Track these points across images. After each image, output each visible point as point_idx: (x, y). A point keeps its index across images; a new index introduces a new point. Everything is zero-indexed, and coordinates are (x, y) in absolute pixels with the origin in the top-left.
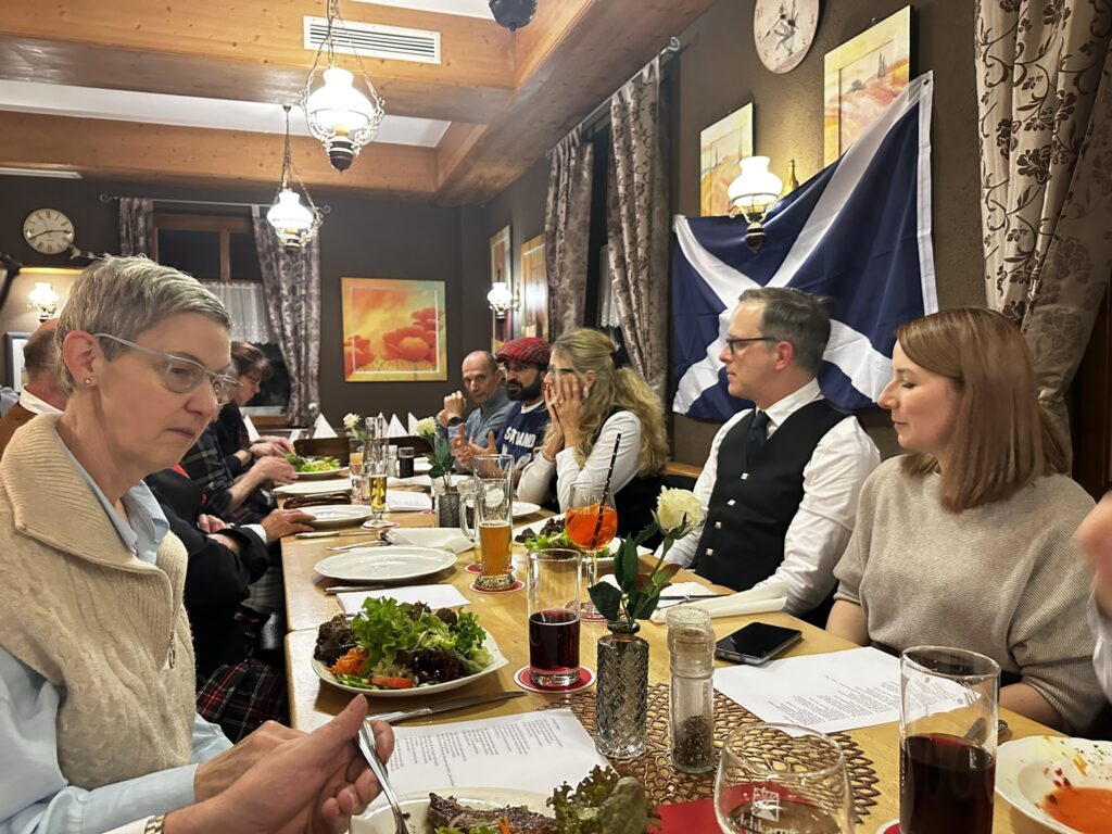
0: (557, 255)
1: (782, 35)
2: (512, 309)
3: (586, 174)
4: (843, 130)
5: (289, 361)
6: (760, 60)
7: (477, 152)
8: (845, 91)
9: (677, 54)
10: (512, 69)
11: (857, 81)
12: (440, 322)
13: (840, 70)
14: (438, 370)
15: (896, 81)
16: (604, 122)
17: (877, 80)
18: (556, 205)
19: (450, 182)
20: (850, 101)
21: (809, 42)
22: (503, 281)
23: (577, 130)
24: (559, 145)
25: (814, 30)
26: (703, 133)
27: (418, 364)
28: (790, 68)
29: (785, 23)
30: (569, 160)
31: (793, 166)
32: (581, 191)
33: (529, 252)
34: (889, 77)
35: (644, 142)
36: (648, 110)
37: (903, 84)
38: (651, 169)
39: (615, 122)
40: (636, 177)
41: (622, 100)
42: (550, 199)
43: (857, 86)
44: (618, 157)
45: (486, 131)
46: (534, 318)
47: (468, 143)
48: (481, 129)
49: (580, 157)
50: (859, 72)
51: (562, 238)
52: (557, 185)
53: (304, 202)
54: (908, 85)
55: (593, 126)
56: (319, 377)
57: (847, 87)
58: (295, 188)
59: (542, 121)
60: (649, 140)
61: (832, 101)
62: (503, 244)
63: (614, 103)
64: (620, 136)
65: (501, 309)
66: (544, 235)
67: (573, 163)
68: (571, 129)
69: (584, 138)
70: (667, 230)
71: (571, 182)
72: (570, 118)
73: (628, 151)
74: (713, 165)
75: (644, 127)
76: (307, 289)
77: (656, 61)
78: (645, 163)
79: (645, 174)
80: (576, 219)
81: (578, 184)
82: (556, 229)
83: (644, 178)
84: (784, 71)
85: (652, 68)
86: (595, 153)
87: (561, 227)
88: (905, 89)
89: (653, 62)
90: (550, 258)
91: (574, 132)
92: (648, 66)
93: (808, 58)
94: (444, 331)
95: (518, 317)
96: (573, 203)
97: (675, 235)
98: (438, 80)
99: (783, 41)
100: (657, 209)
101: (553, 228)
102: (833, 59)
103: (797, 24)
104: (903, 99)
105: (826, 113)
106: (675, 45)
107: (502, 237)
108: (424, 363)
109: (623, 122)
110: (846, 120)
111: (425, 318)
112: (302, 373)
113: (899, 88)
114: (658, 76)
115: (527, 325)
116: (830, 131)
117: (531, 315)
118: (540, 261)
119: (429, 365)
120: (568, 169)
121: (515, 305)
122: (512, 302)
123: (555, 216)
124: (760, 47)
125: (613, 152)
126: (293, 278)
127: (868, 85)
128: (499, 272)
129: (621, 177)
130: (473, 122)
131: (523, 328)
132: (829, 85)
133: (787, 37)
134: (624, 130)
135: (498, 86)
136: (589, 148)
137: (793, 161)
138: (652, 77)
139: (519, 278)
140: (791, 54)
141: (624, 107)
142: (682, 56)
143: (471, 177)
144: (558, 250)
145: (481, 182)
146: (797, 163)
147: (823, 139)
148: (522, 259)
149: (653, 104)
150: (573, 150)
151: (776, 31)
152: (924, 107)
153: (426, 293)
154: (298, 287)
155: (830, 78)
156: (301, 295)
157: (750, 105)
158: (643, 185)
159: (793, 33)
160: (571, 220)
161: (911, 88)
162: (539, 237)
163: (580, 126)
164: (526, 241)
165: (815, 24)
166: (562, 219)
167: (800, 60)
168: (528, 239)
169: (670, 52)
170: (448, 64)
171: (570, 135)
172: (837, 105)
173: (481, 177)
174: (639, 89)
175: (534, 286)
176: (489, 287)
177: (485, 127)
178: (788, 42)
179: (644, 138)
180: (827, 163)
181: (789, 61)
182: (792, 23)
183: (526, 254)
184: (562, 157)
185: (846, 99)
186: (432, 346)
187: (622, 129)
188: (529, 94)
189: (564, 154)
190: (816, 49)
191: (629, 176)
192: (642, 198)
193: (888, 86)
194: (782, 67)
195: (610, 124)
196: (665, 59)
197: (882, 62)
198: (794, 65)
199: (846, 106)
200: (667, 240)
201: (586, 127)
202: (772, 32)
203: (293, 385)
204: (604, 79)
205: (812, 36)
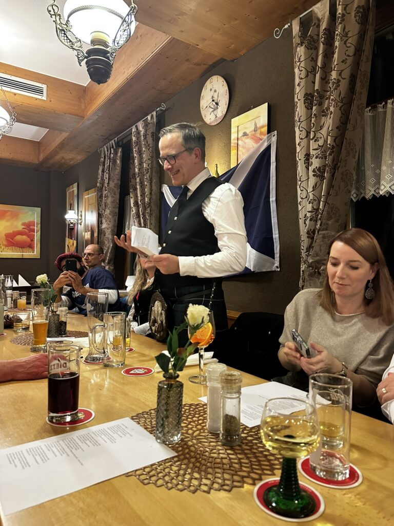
0: (103, 198)
1: (212, 108)
2: (78, 224)
3: (118, 162)
4: (239, 153)
6: (202, 118)
7: (62, 146)
8: (240, 136)
9: (164, 111)
10: (83, 108)
11: (245, 132)
12: (37, 228)
13: (238, 127)
14: (35, 253)
15: (261, 133)
16: (128, 138)
17: (253, 133)
18: (103, 175)
19: (46, 159)
20: (242, 140)
21: (224, 113)
22: (73, 210)
23: (114, 141)
24: (105, 147)
25: (227, 108)
27: (24, 250)
28: (216, 123)
29: (214, 103)
30: (110, 154)
31: (217, 167)
32: (116, 169)
33: (88, 196)
34: (258, 132)
35: (149, 149)
36: (150, 135)
37: (264, 135)
38: (152, 162)
39: (134, 139)
40: (145, 165)
41: (137, 129)
42: (100, 171)
43: (245, 134)
44: (135, 155)
45: (68, 136)
46: (90, 229)
47: (58, 141)
48: (65, 135)
49: (116, 153)
50: (246, 128)
51: (106, 190)
52: (104, 165)
54: (267, 136)
55: (123, 139)
57: (241, 134)
59: (97, 134)
60: (151, 149)
61: (234, 139)
62: (73, 191)
63: (133, 130)
64: (136, 146)
65: (72, 223)
66: (97, 188)
67: (112, 156)
68: (112, 140)
69: (118, 145)
70: (159, 190)
71: (111, 164)
72: (111, 135)
73: (140, 153)
75: (149, 143)
77: (154, 113)
78: (149, 159)
79: (149, 164)
80: (113, 182)
81: (115, 166)
82: (103, 186)
83: (148, 166)
84: (213, 124)
85: (152, 116)
86: (123, 152)
87: (106, 185)
88: (265, 137)
90: (99, 200)
91: (113, 141)
92: (150, 115)
93: (224, 120)
94: (39, 233)
95: (81, 228)
96: (112, 174)
97: (163, 193)
98: (44, 108)
99: (213, 111)
100: (154, 181)
101: (101, 185)
102: (235, 122)
103: (219, 104)
104: (264, 141)
105: (232, 145)
106: (164, 107)
107: (73, 188)
108: (27, 249)
109: (138, 139)
110: (240, 148)
111: (29, 226)
113: (263, 137)
114: (155, 120)
115: (86, 232)
116: (233, 152)
117: (88, 227)
118: (94, 201)
119: (30, 250)
120: (110, 159)
121: (80, 222)
122: (78, 220)
123: (102, 179)
124: (203, 113)
125: (132, 153)
127: (250, 134)
128: (71, 204)
129: (136, 164)
130: (61, 131)
131: (83, 233)
132: (233, 133)
133: (215, 110)
134: (138, 143)
135: (76, 115)
136: (120, 150)
137: (217, 165)
138: (152, 120)
139: (82, 209)
140: (216, 117)
141: (138, 132)
142: (166, 112)
143: (57, 158)
144: (104, 196)
145: (63, 161)
147: (230, 156)
148: (84, 200)
149: (152, 132)
150: (112, 149)
151: (210, 107)
152: (273, 146)
153: (30, 213)
155: (234, 130)
158: (148, 169)
159: (217, 108)
160: (111, 182)
162: (94, 189)
163: (116, 139)
164: (86, 191)
165: (227, 105)
166: (106, 181)
167: (220, 120)
168: (87, 190)
169: (161, 110)
170: (51, 101)
171: (111, 142)
172: (236, 142)
173: (63, 158)
174: (146, 125)
175: (90, 212)
176: (65, 212)
177: (67, 134)
178: (215, 112)
180: (232, 167)
181: (216, 120)
182: (217, 104)
183: (86, 197)
184: (106, 152)
185: (240, 140)
186: (32, 240)
187: (137, 142)
188: (91, 121)
189: (108, 151)
190: (228, 116)
191: (141, 164)
192: (148, 175)
193: (258, 135)
194: (212, 122)
195: (132, 139)
196: (158, 113)
197: (256, 125)
198: (218, 122)
199: (240, 142)
200: (159, 195)
201: (119, 140)
202: (208, 107)
204: (129, 119)
205: (226, 110)
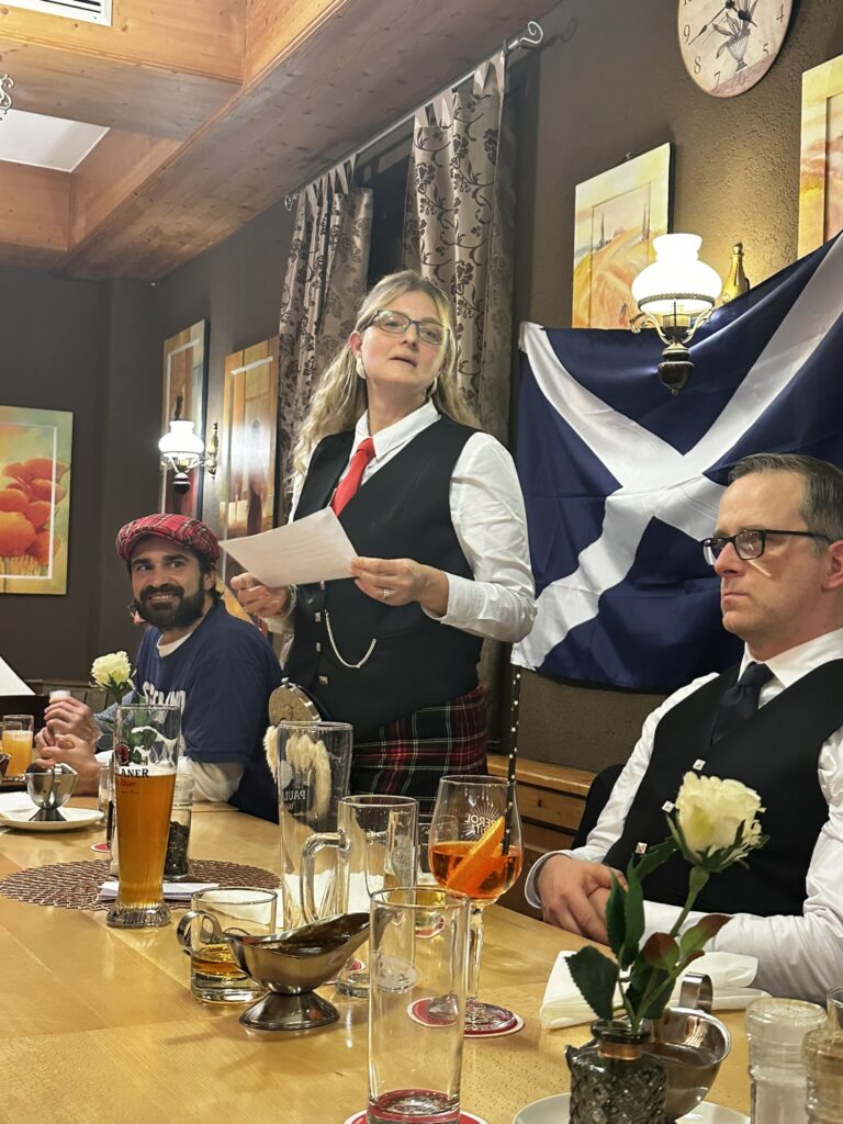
0: (300, 378)
1: (726, 34)
2: (202, 470)
3: (358, 242)
4: (833, 199)
6: (686, 72)
7: (156, 189)
8: (836, 136)
9: (535, 52)
10: (238, 48)
12: (59, 486)
13: (829, 99)
14: (50, 576)
16: (397, 156)
18: (301, 292)
19: (100, 236)
21: (774, 49)
22: (187, 419)
23: (345, 165)
24: (310, 188)
25: (784, 30)
26: (579, 188)
28: (738, 90)
29: (734, 15)
30: (328, 216)
31: (741, 254)
32: (348, 269)
33: (242, 369)
35: (474, 196)
36: (481, 141)
38: (485, 241)
39: (419, 156)
40: (458, 253)
41: (432, 120)
42: (290, 279)
44: (422, 216)
45: (179, 152)
46: (245, 488)
49: (350, 210)
51: (310, 348)
52: (305, 257)
55: (374, 161)
57: (839, 128)
59: (284, 144)
61: (813, 148)
62: (189, 352)
63: (417, 125)
65: (182, 469)
66: (277, 340)
67: (336, 220)
68: (335, 162)
69: (357, 180)
70: (508, 346)
71: (331, 252)
72: (332, 144)
73: (441, 207)
74: (596, 242)
77: (499, 60)
80: (338, 316)
81: (345, 258)
82: (299, 331)
84: (728, 93)
85: (491, 70)
86: (375, 206)
87: (311, 328)
89: (493, 60)
90: (285, 382)
91: (340, 168)
92: (483, 66)
93: (771, 76)
94: (66, 502)
95: (213, 485)
96: (334, 289)
97: (526, 355)
99: (727, 44)
100: (492, 310)
101: (292, 331)
102: (818, 81)
103: (753, 19)
105: (803, 168)
106: (535, 33)
107: (188, 340)
108: (24, 560)
109: (433, 158)
110: (837, 182)
111: (31, 478)
114: (501, 84)
115: (231, 500)
116: (809, 198)
117: (240, 483)
118: (264, 388)
119: (34, 564)
120: (327, 232)
121: (210, 463)
122: (203, 457)
123: (298, 305)
124: (688, 51)
125: (412, 208)
128: (179, 400)
129: (426, 251)
130: (155, 134)
131: (223, 504)
132: (809, 123)
133: (735, 38)
134: (435, 170)
136: (366, 199)
137: (740, 245)
138: (490, 86)
139: (219, 415)
140: (741, 64)
141: (436, 133)
142: (544, 55)
143: (138, 231)
144: (302, 367)
145: (157, 241)
146: (746, 249)
147: (796, 211)
148: (227, 384)
149: (489, 131)
150: (336, 197)
151: (716, 27)
153: (35, 431)
155: (811, 112)
157: (667, 147)
158: (470, 268)
159: (746, 32)
160: (329, 318)
162: (264, 344)
163: (352, 158)
164: (235, 351)
165: (786, 20)
166: (313, 315)
167: (758, 77)
168: (240, 345)
169: (524, 46)
170: (125, 29)
171: (332, 172)
172: (823, 156)
173: (157, 232)
174: (469, 103)
175: (248, 429)
176: (156, 428)
178: (738, 47)
181: (738, 78)
182: (745, 16)
183: (234, 372)
184: (315, 209)
185: (836, 149)
186: (41, 529)
187: (431, 169)
189: (320, 204)
190: (786, 62)
191: (443, 247)
192: (468, 289)
194: (725, 86)
195: (409, 158)
196: (512, 58)
198: (747, 85)
199: (838, 159)
200: (508, 361)
201: (360, 162)
202: (710, 27)
204: (402, 82)
205: (779, 40)
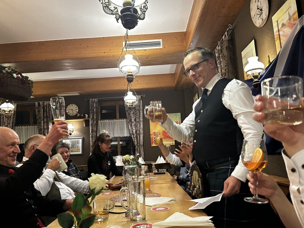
1: (259, 15)
4: (281, 41)
5: (134, 141)
6: (254, 25)
8: (280, 28)
9: (233, 29)
10: (185, 45)
11: (283, 23)
13: (277, 21)
15: (294, 20)
17: (289, 21)
20: (282, 31)
21: (267, 14)
25: (268, 10)
26: (242, 53)
29: (259, 10)
31: (269, 57)
34: (292, 19)
35: (225, 59)
36: (225, 49)
37: (297, 20)
38: (228, 67)
39: (217, 55)
40: (223, 71)
43: (283, 25)
50: (283, 20)
53: (134, 94)
54: (298, 20)
56: (143, 145)
57: (280, 26)
58: (131, 90)
60: (226, 58)
61: (276, 32)
63: (216, 49)
64: (218, 59)
73: (220, 63)
75: (224, 55)
76: (139, 119)
78: (225, 66)
79: (226, 69)
83: (226, 71)
84: (262, 26)
85: (225, 35)
88: (297, 22)
89: (225, 34)
93: (269, 20)
98: (162, 53)
99: (260, 17)
102: (274, 18)
103: (263, 10)
104: (297, 25)
105: (275, 37)
110: (281, 38)
112: (138, 144)
113: (296, 22)
114: (227, 38)
116: (277, 43)
124: (253, 20)
126: (135, 117)
127: (286, 24)
132: (275, 27)
133: (261, 15)
135: (181, 51)
137: (269, 56)
140: (263, 20)
143: (183, 80)
146: (270, 56)
147: (275, 46)
151: (257, 14)
153: (175, 117)
154: (137, 119)
155: (275, 25)
156: (138, 121)
157: (253, 40)
159: (262, 13)
161: (299, 21)
165: (268, 8)
167: (266, 21)
170: (165, 48)
172: (278, 33)
174: (222, 43)
178: (261, 16)
179: (224, 58)
181: (263, 23)
182: (261, 10)
185: (280, 31)
190: (270, 16)
193: (292, 22)
194: (261, 25)
197: (289, 14)
198: (265, 23)
199: (281, 33)
203: (136, 148)
205: (268, 12)
